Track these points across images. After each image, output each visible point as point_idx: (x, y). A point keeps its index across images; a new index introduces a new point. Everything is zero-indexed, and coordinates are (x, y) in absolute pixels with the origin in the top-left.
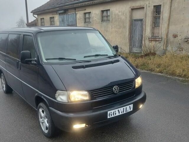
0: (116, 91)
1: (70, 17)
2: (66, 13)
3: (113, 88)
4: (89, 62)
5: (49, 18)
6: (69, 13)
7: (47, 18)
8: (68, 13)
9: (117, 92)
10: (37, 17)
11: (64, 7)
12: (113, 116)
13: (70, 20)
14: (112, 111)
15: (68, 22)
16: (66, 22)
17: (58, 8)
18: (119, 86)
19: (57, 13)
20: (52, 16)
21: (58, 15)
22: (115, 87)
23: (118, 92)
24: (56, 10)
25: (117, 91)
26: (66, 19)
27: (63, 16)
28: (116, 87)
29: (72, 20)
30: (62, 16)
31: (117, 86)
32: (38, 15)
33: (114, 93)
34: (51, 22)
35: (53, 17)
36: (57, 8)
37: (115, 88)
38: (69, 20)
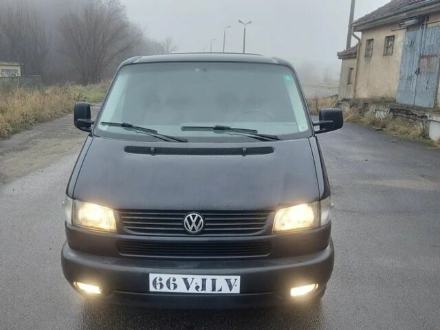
0: (191, 228)
1: (429, 35)
2: (423, 25)
3: (184, 216)
4: (180, 141)
5: (384, 38)
6: (429, 26)
7: (380, 37)
8: (427, 24)
9: (194, 229)
10: (360, 37)
11: (418, 10)
12: (165, 289)
13: (428, 43)
14: (165, 277)
15: (422, 48)
16: (418, 49)
17: (405, 14)
18: (204, 217)
19: (400, 26)
20: (391, 35)
21: (404, 31)
22: (190, 215)
23: (197, 230)
24: (400, 18)
25: (196, 228)
26: (418, 41)
27: (415, 32)
28: (194, 217)
29: (432, 44)
30: (411, 33)
31: (197, 215)
32: (363, 31)
33: (185, 232)
34: (387, 47)
35: (394, 36)
36: (403, 12)
37: (189, 218)
38: (427, 41)
